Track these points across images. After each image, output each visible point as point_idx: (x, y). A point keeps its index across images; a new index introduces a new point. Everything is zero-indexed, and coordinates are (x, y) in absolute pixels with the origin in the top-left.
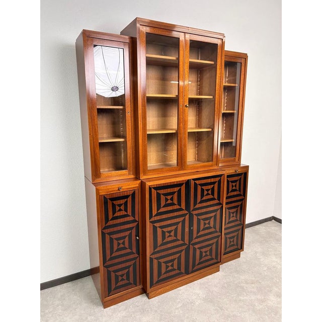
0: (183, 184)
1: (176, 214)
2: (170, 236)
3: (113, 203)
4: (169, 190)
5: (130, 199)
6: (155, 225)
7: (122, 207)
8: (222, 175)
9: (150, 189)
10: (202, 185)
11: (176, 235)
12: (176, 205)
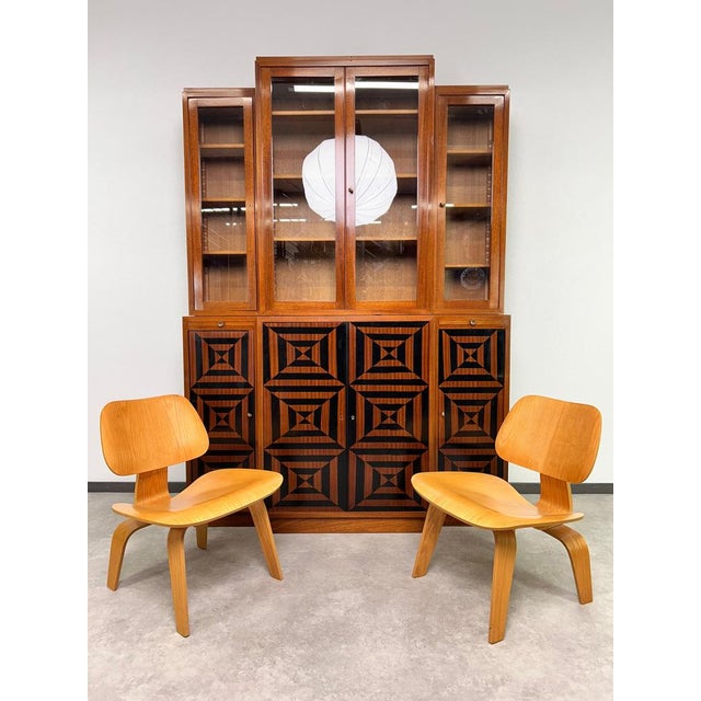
0: (331, 329)
1: (317, 383)
2: (305, 422)
3: (209, 348)
4: (303, 337)
5: (238, 346)
6: (276, 394)
7: (226, 357)
8: (425, 323)
9: (265, 329)
10: (374, 337)
11: (317, 422)
12: (317, 365)
